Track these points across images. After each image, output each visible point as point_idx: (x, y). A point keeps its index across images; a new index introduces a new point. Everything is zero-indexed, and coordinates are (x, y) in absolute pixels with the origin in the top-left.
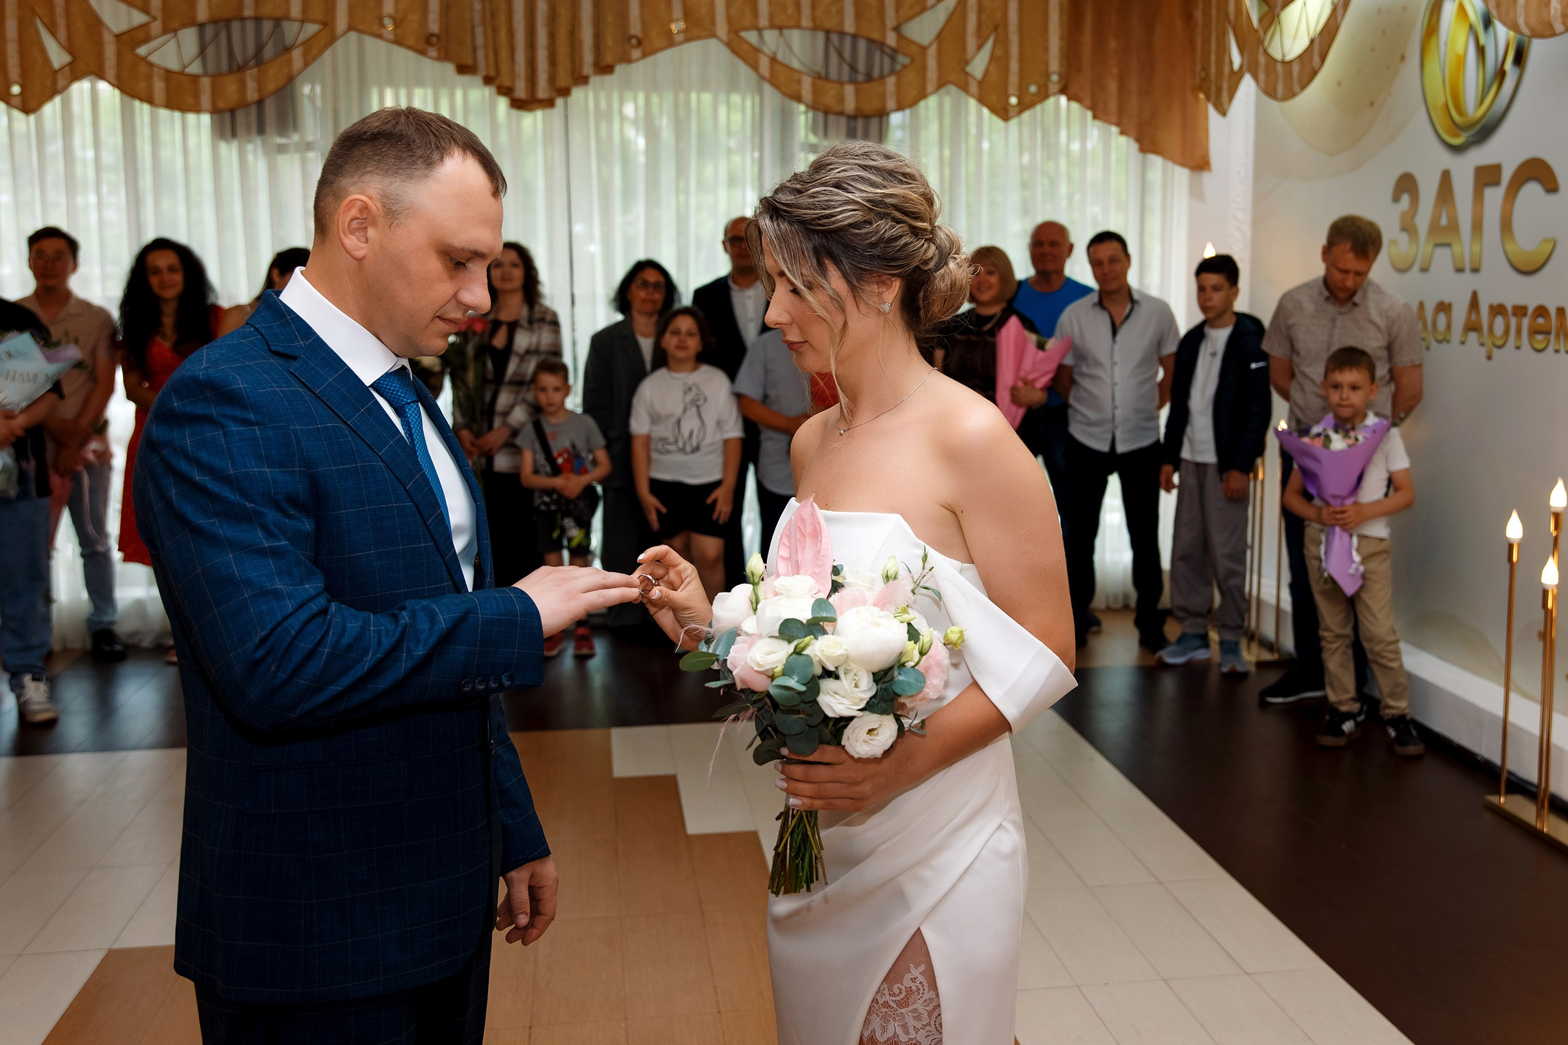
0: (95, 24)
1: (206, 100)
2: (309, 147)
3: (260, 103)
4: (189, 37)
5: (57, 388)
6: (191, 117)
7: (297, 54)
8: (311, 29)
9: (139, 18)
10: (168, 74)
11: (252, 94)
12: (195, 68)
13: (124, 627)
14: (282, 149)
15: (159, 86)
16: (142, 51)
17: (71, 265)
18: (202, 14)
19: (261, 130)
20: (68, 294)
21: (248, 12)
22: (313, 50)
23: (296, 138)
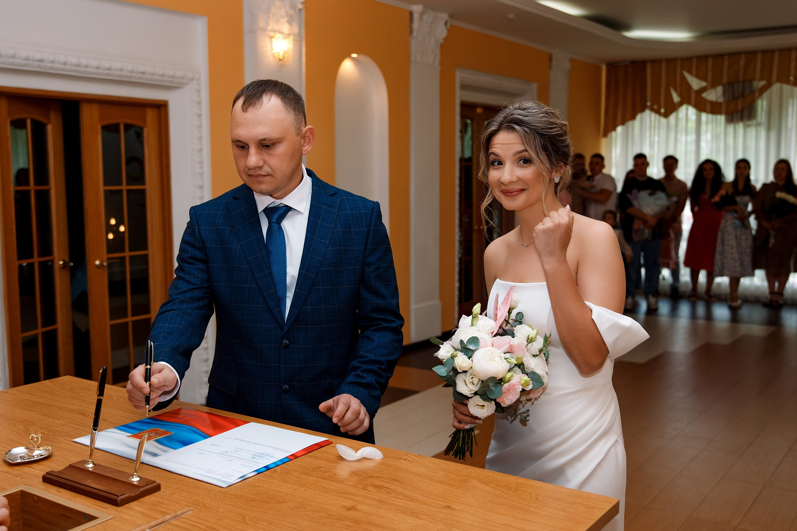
0: (689, 87)
1: (723, 110)
2: (758, 125)
3: (742, 111)
4: (720, 89)
5: (668, 208)
6: (719, 117)
7: (757, 93)
8: (763, 83)
9: (704, 84)
10: (712, 103)
11: (740, 107)
12: (721, 100)
13: (682, 289)
14: (749, 126)
15: (708, 107)
16: (704, 95)
17: (675, 166)
18: (725, 80)
19: (742, 119)
20: (674, 177)
21: (741, 78)
22: (763, 90)
23: (754, 122)
